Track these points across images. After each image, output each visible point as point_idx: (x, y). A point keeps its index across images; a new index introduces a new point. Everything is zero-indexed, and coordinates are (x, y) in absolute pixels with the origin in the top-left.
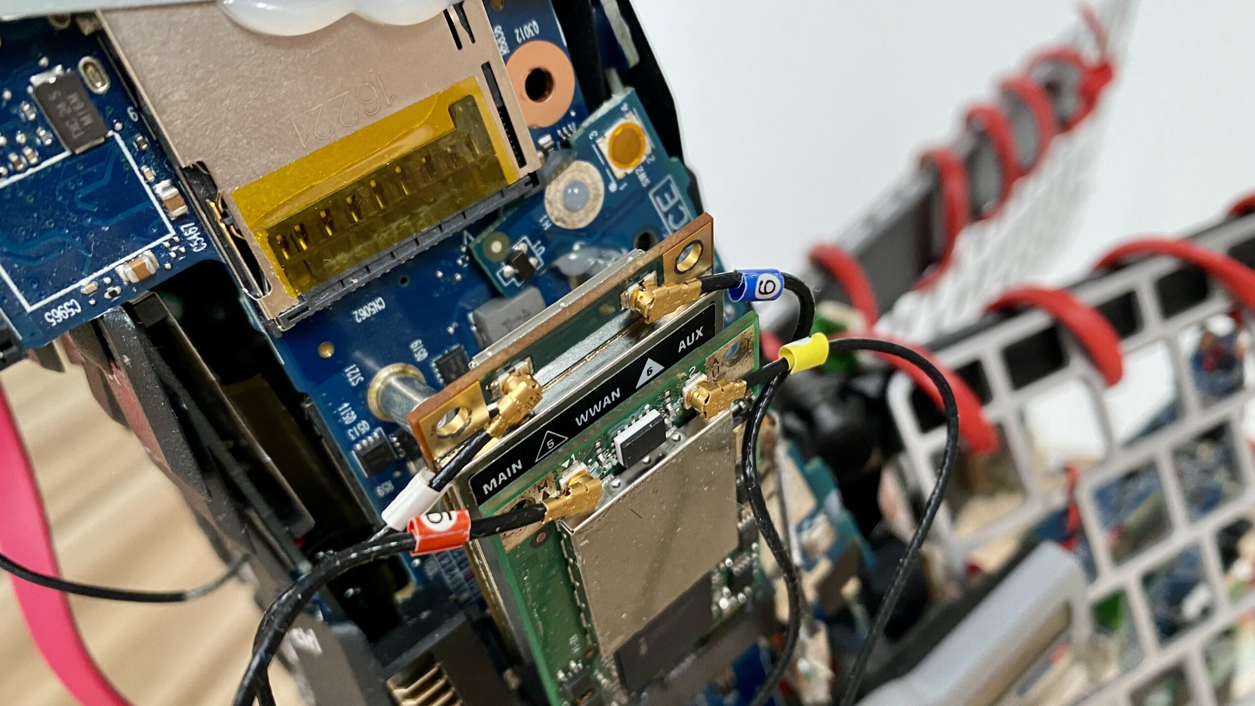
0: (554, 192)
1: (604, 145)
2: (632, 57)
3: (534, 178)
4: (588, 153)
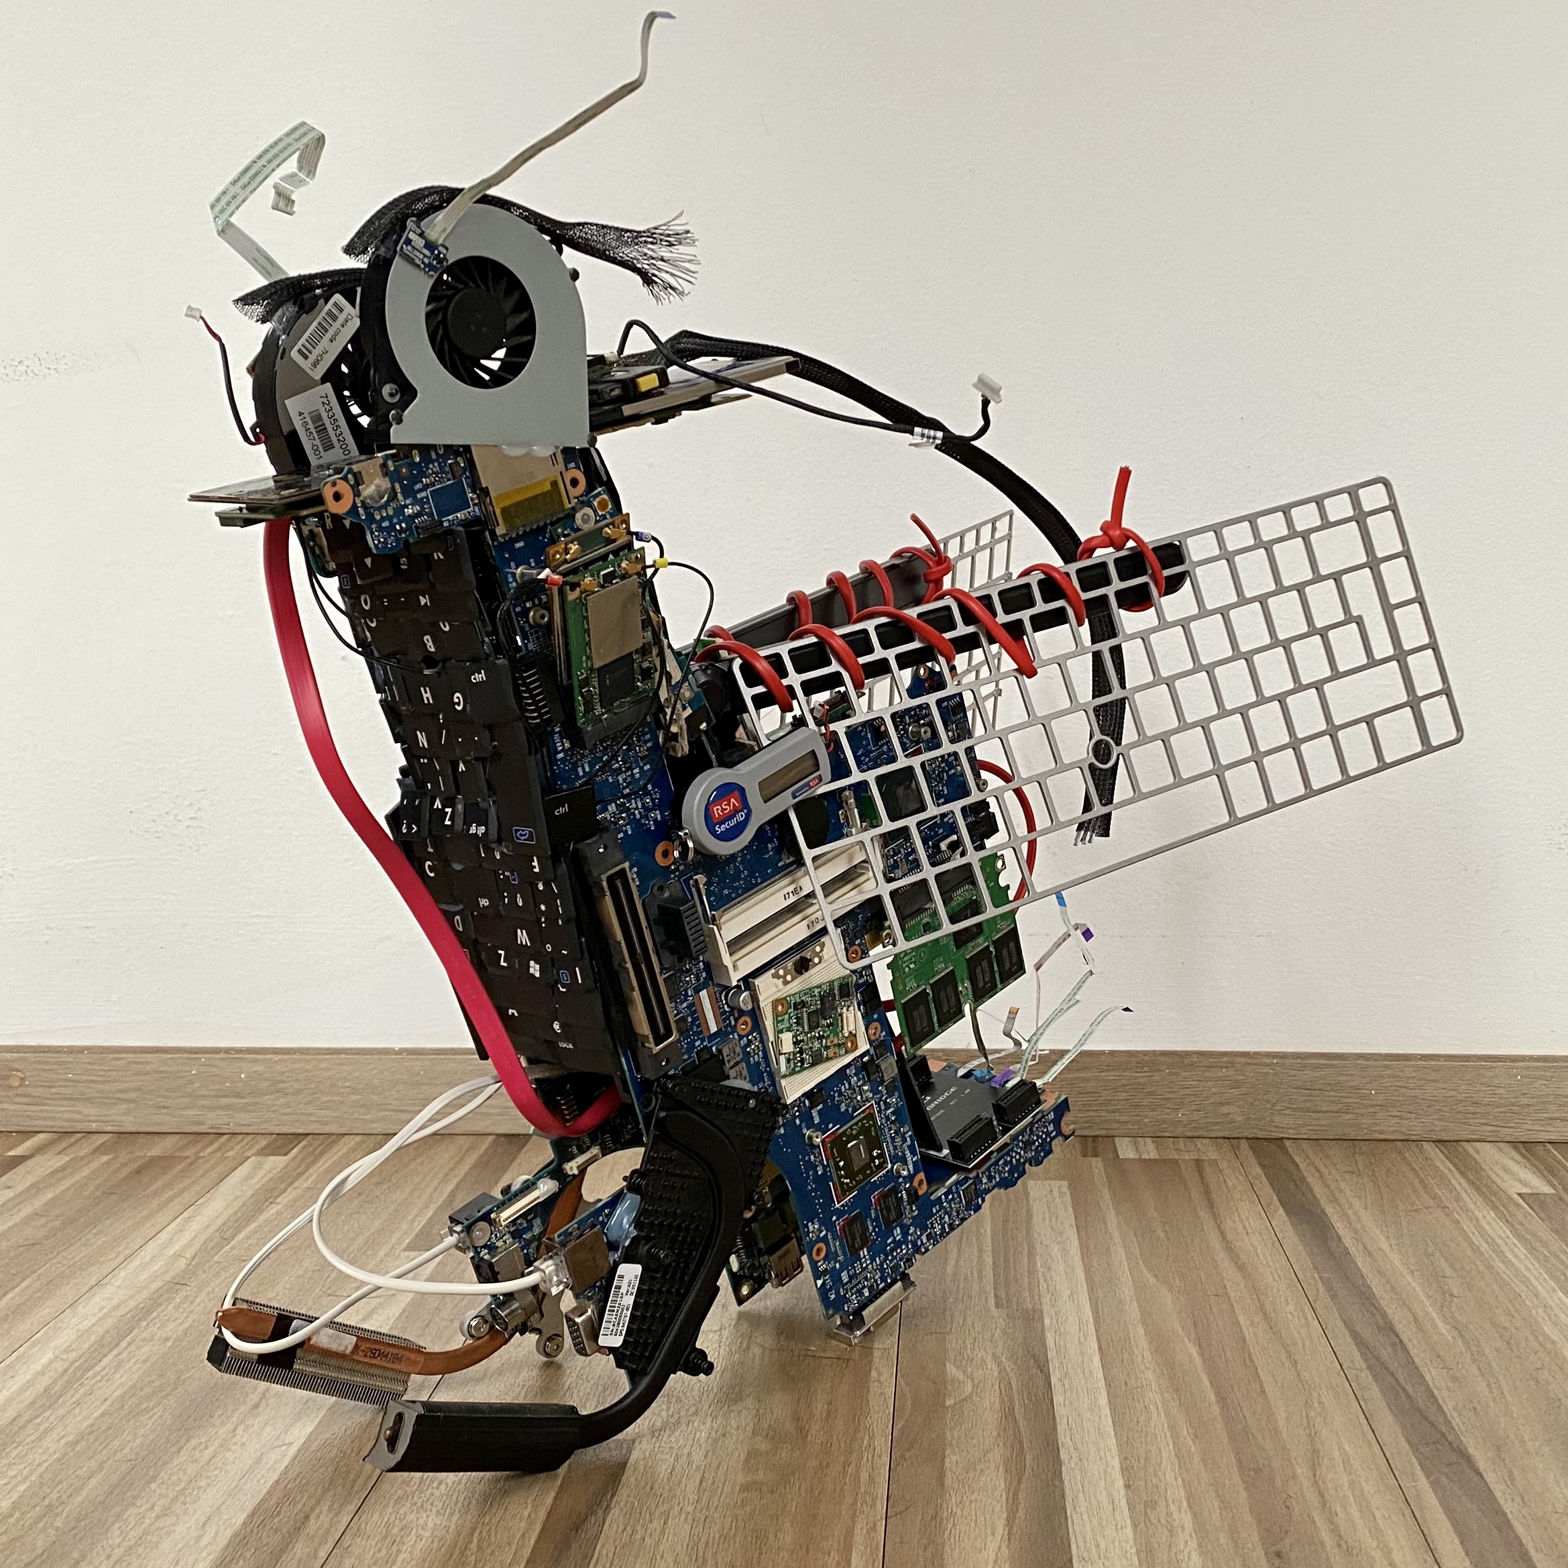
0: (578, 516)
1: (595, 503)
2: (605, 479)
3: (573, 508)
4: (590, 505)
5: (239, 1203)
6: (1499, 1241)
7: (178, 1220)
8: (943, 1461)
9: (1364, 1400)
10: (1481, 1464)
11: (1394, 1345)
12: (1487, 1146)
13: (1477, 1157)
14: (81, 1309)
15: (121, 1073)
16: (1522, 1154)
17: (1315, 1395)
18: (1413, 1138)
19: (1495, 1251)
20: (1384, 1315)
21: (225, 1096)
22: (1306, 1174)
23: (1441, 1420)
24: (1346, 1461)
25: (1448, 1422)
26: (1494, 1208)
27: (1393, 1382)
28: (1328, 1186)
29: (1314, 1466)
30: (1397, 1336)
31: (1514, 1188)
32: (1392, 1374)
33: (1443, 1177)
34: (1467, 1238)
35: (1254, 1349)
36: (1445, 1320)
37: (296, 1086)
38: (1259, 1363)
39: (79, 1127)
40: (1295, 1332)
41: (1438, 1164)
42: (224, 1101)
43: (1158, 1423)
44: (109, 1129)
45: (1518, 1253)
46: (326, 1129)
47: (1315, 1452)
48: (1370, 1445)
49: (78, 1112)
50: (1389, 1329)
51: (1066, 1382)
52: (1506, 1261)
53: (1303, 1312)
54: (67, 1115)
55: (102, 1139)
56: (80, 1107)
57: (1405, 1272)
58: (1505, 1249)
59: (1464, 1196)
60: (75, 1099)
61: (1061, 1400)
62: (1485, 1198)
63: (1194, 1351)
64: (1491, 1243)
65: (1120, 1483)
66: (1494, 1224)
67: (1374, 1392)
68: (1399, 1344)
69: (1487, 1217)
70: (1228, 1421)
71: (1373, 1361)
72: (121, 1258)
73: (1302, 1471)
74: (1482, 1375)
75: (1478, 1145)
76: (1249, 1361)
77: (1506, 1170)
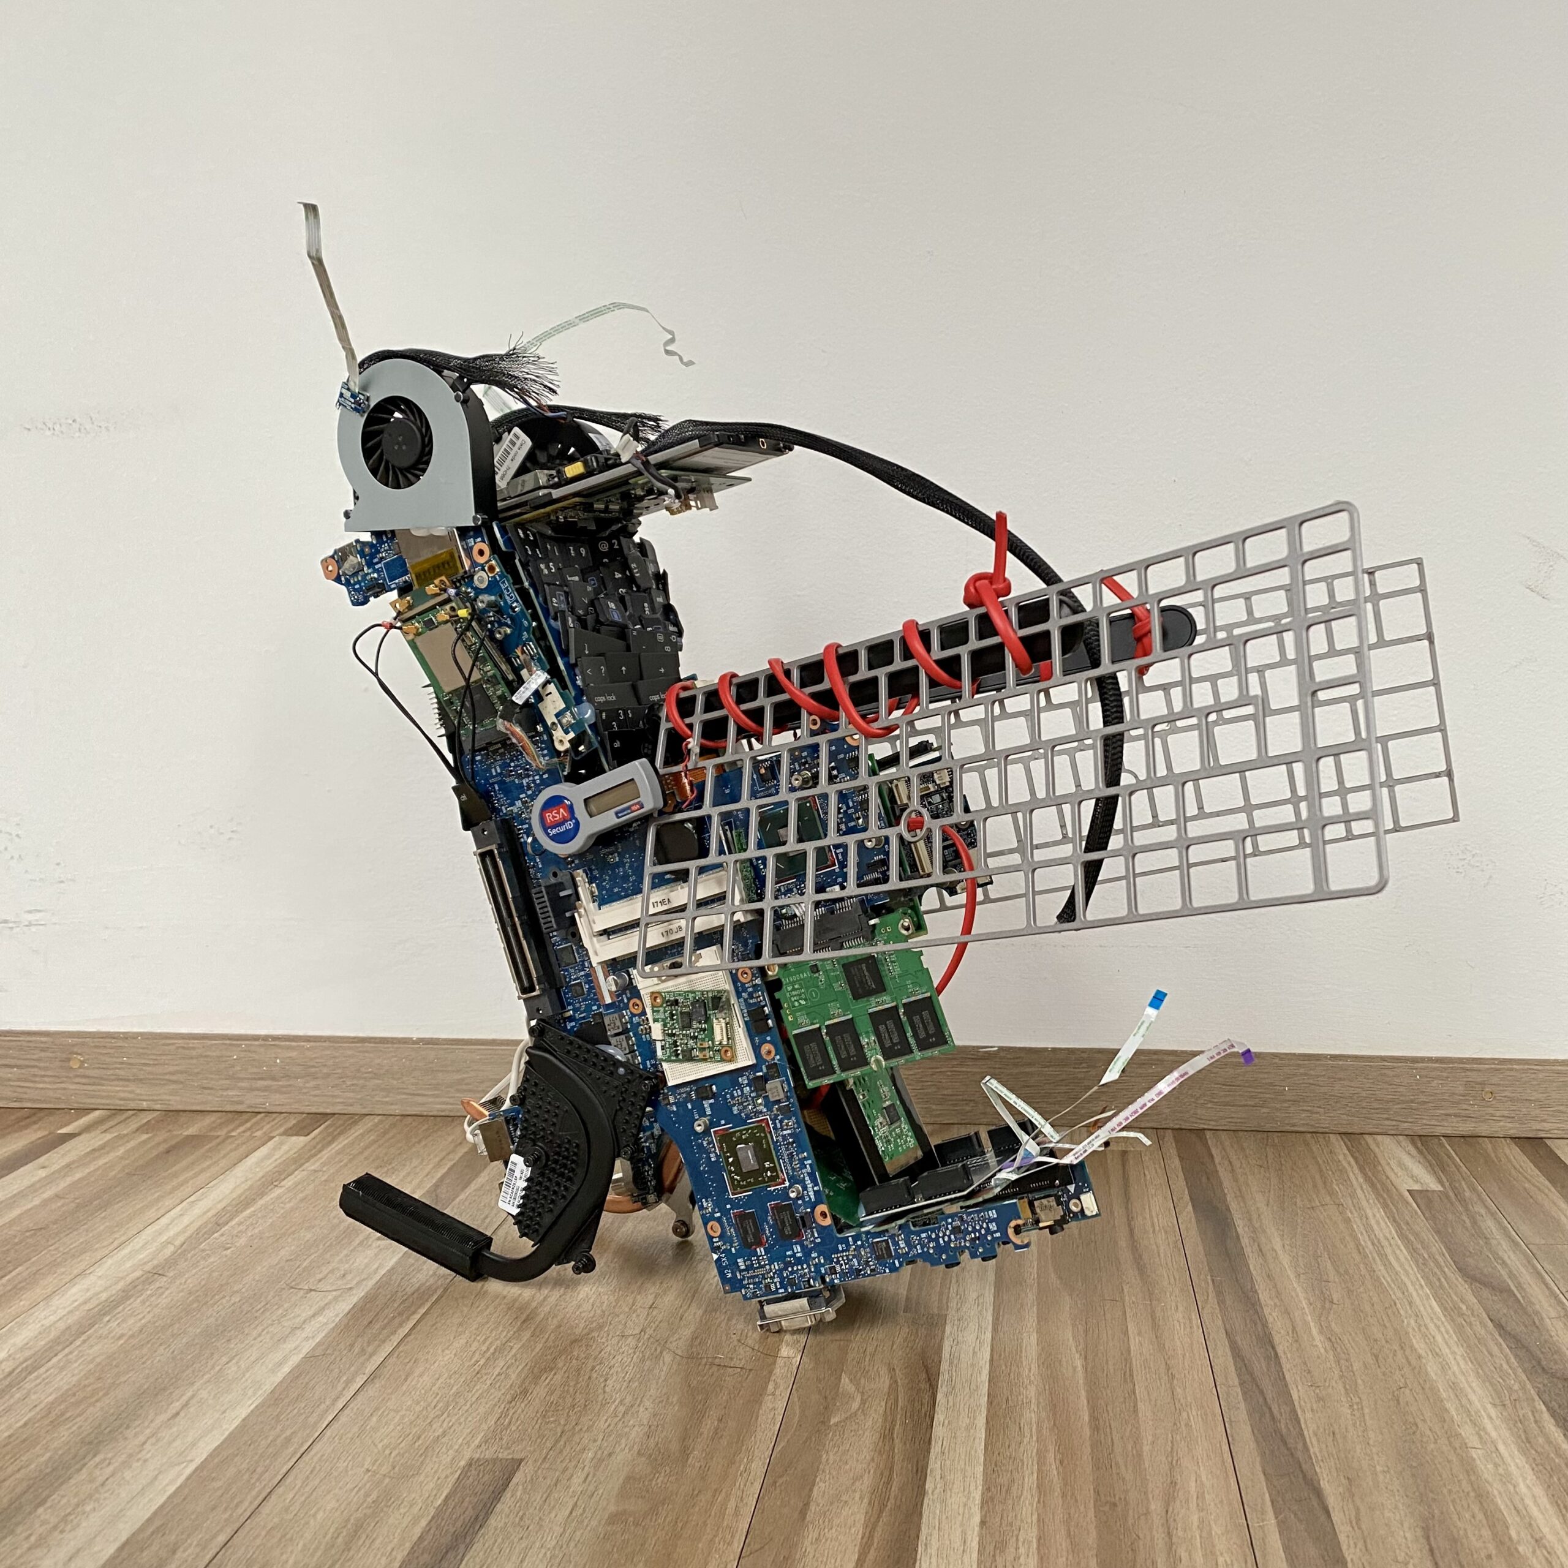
5: (245, 1186)
6: (1385, 1243)
7: (184, 1203)
8: (811, 1490)
9: (1231, 1421)
10: (1332, 1501)
11: (1268, 1358)
12: (1387, 1140)
13: (1377, 1150)
14: (56, 1302)
15: (169, 1057)
16: (1417, 1148)
17: (1184, 1415)
18: (1321, 1130)
19: (1379, 1254)
20: (1265, 1325)
21: (262, 1079)
22: (1219, 1168)
23: (1300, 1446)
24: (1200, 1496)
25: (1306, 1448)
26: (1385, 1206)
27: (1261, 1400)
28: (1236, 1180)
29: (1169, 1499)
30: (1273, 1348)
31: (1405, 1185)
32: (1262, 1392)
33: (1342, 1171)
34: (1355, 1238)
35: (1136, 1363)
36: (1321, 1332)
37: (325, 1070)
38: (1137, 1377)
39: (132, 1105)
40: (1178, 1343)
41: (1341, 1157)
42: (261, 1083)
43: (1029, 1448)
44: (158, 1107)
45: (1400, 1255)
46: (351, 1110)
47: (1173, 1483)
48: (1227, 1477)
49: (130, 1092)
50: (1267, 1341)
51: (951, 1399)
52: (1388, 1265)
53: (1190, 1320)
54: (122, 1095)
55: (149, 1116)
56: (132, 1087)
57: (1292, 1276)
58: (1388, 1251)
59: (1359, 1191)
60: (128, 1080)
61: (942, 1419)
62: (1378, 1195)
63: (1079, 1363)
64: (1377, 1244)
65: (977, 1519)
66: (1382, 1224)
67: (1241, 1414)
68: (1274, 1358)
69: (1376, 1214)
70: (1095, 1445)
71: (1247, 1377)
72: (116, 1244)
73: (1156, 1506)
74: (1347, 1394)
75: (1379, 1137)
76: (1128, 1376)
77: (1401, 1164)
